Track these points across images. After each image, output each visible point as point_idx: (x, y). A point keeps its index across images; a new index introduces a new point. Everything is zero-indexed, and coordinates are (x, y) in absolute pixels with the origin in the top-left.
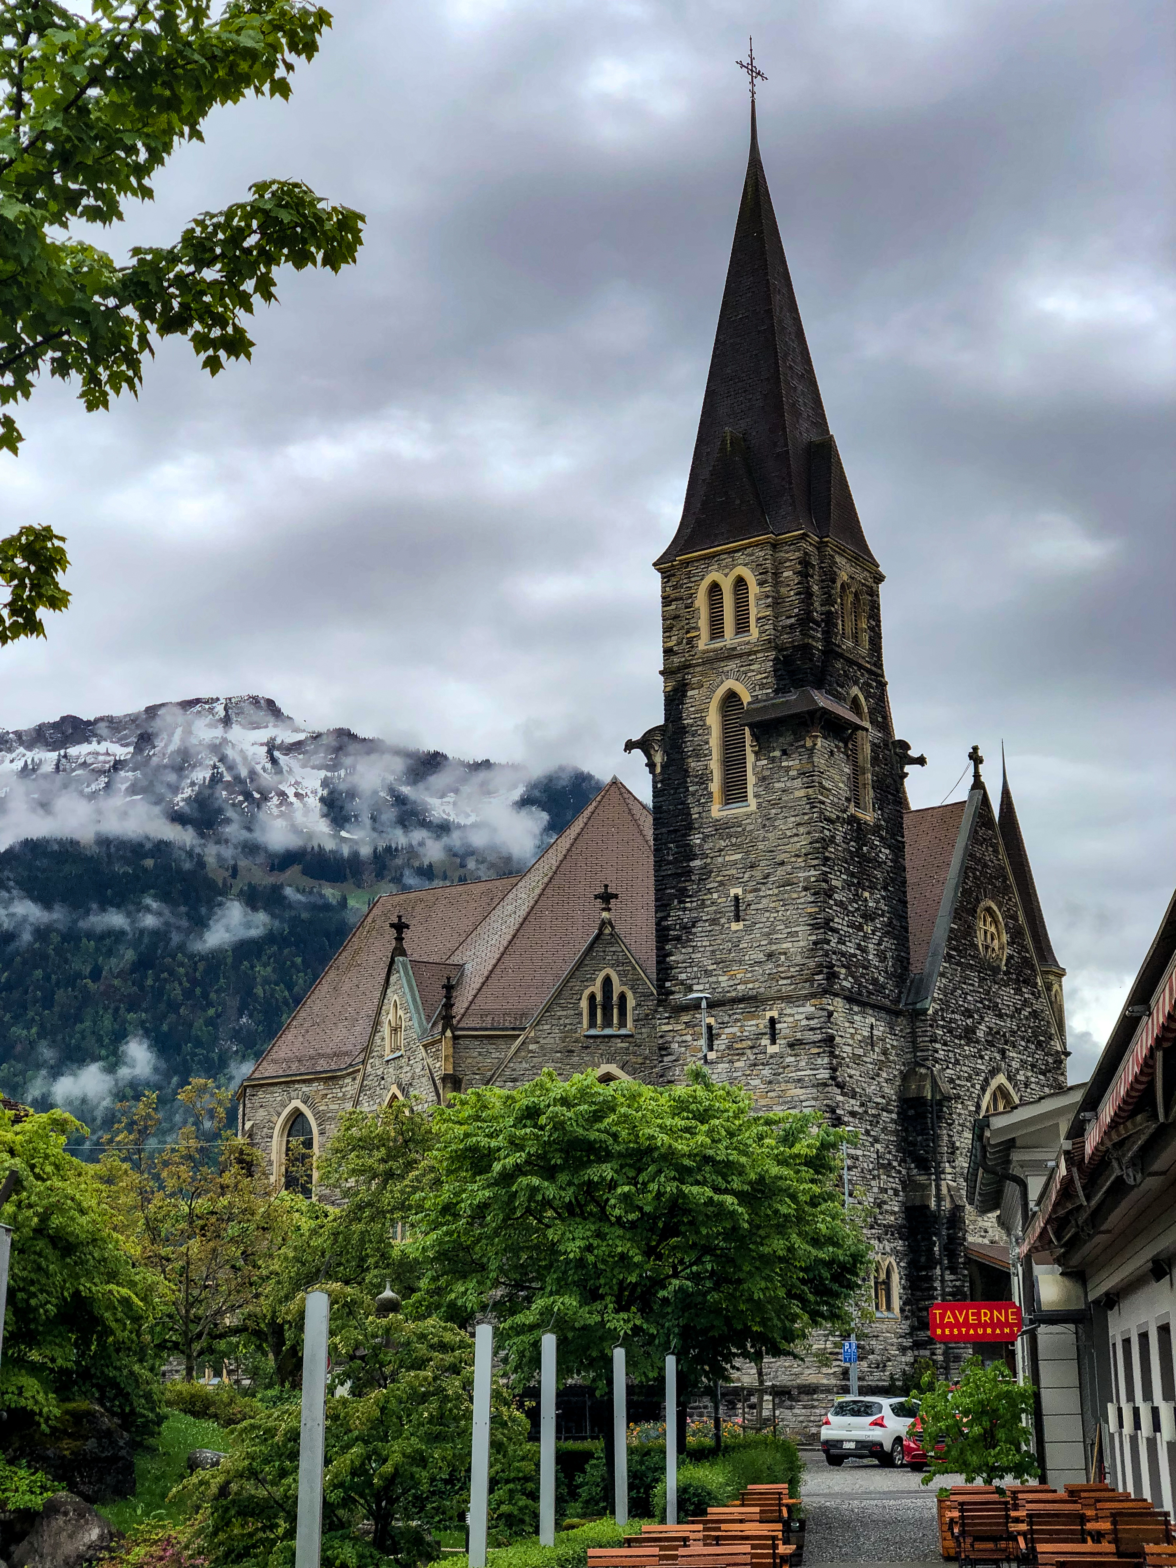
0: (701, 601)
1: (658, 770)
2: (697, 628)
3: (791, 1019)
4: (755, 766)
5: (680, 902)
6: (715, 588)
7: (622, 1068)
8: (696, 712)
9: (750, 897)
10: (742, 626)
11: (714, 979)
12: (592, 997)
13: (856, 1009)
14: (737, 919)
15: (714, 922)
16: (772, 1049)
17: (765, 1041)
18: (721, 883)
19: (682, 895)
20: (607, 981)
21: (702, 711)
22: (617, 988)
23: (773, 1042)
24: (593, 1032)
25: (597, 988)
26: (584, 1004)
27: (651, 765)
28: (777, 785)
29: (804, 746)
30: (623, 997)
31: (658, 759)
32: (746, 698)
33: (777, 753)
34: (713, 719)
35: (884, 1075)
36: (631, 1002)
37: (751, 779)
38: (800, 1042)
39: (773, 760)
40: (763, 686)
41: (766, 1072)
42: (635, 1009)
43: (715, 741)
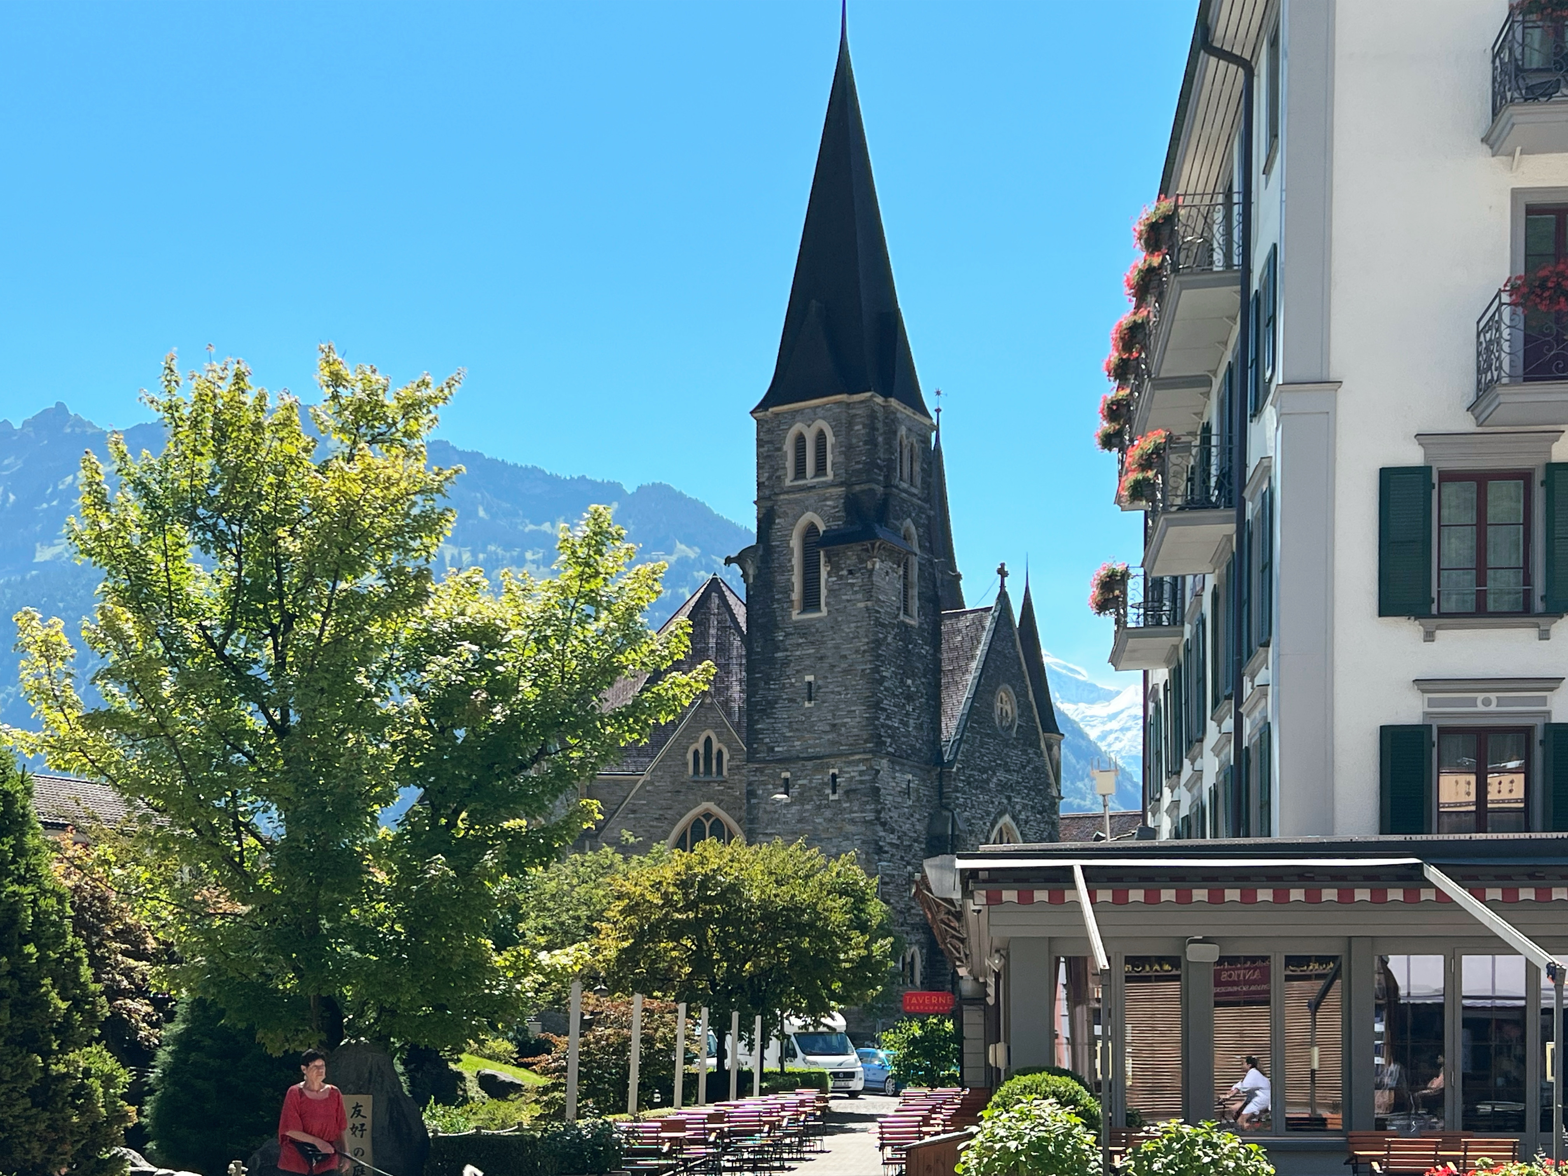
0: (789, 447)
1: (751, 580)
2: (785, 468)
3: (847, 775)
4: (827, 581)
5: (766, 683)
6: (800, 440)
7: (718, 805)
8: (781, 536)
9: (820, 682)
10: (821, 468)
11: (791, 744)
12: (696, 752)
13: (897, 768)
14: (810, 700)
15: (791, 700)
16: (832, 797)
17: (828, 791)
18: (798, 671)
19: (767, 680)
20: (708, 741)
21: (786, 535)
22: (716, 746)
23: (834, 792)
24: (696, 779)
25: (700, 746)
26: (690, 756)
27: (745, 576)
28: (844, 597)
29: (866, 568)
30: (720, 753)
31: (751, 572)
32: (822, 528)
33: (845, 572)
34: (795, 543)
35: (917, 816)
36: (726, 756)
37: (824, 592)
38: (854, 791)
39: (841, 578)
40: (836, 519)
41: (828, 813)
42: (729, 761)
43: (796, 561)
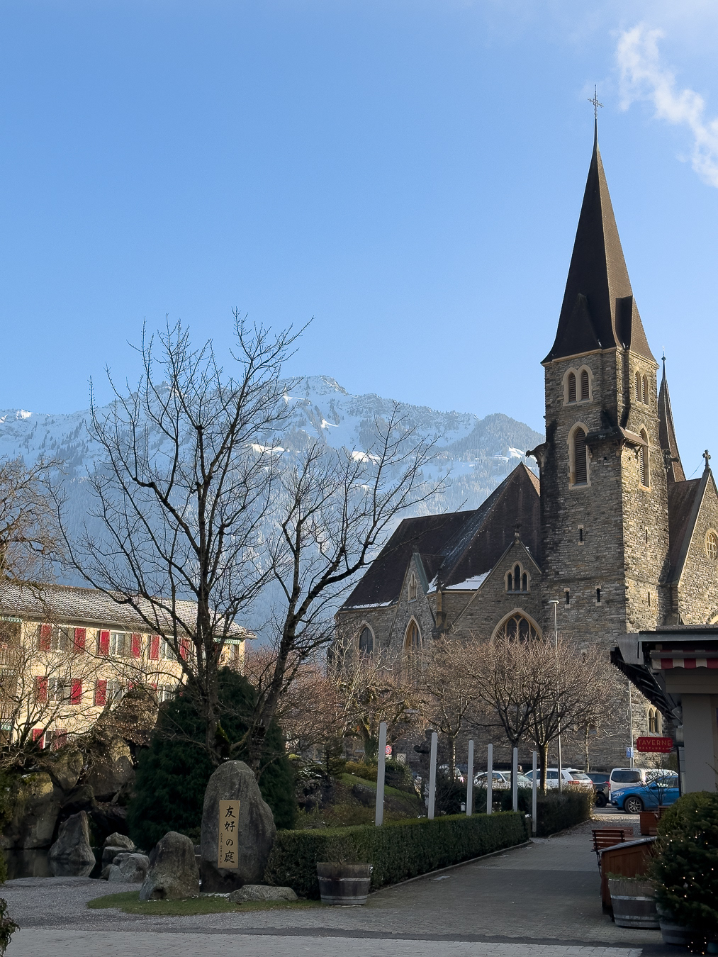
0: (565, 382)
1: (543, 465)
2: (562, 395)
3: (607, 590)
4: (590, 465)
5: (553, 531)
6: (572, 376)
7: (525, 610)
8: (562, 437)
9: (588, 529)
10: (585, 394)
11: (570, 569)
12: (510, 575)
13: (641, 585)
14: (581, 540)
15: (569, 541)
16: (598, 604)
17: (595, 600)
18: (573, 522)
19: (554, 527)
20: (517, 568)
21: (565, 437)
22: (522, 571)
23: (599, 601)
24: (510, 592)
25: (512, 571)
26: (506, 578)
27: (539, 463)
28: (601, 474)
29: (615, 455)
30: (525, 576)
31: (543, 460)
32: (587, 431)
33: (602, 459)
34: (570, 441)
35: (655, 617)
36: (529, 578)
37: (589, 472)
38: (612, 601)
39: (599, 462)
40: (595, 425)
41: (595, 615)
42: (531, 581)
43: (571, 452)
